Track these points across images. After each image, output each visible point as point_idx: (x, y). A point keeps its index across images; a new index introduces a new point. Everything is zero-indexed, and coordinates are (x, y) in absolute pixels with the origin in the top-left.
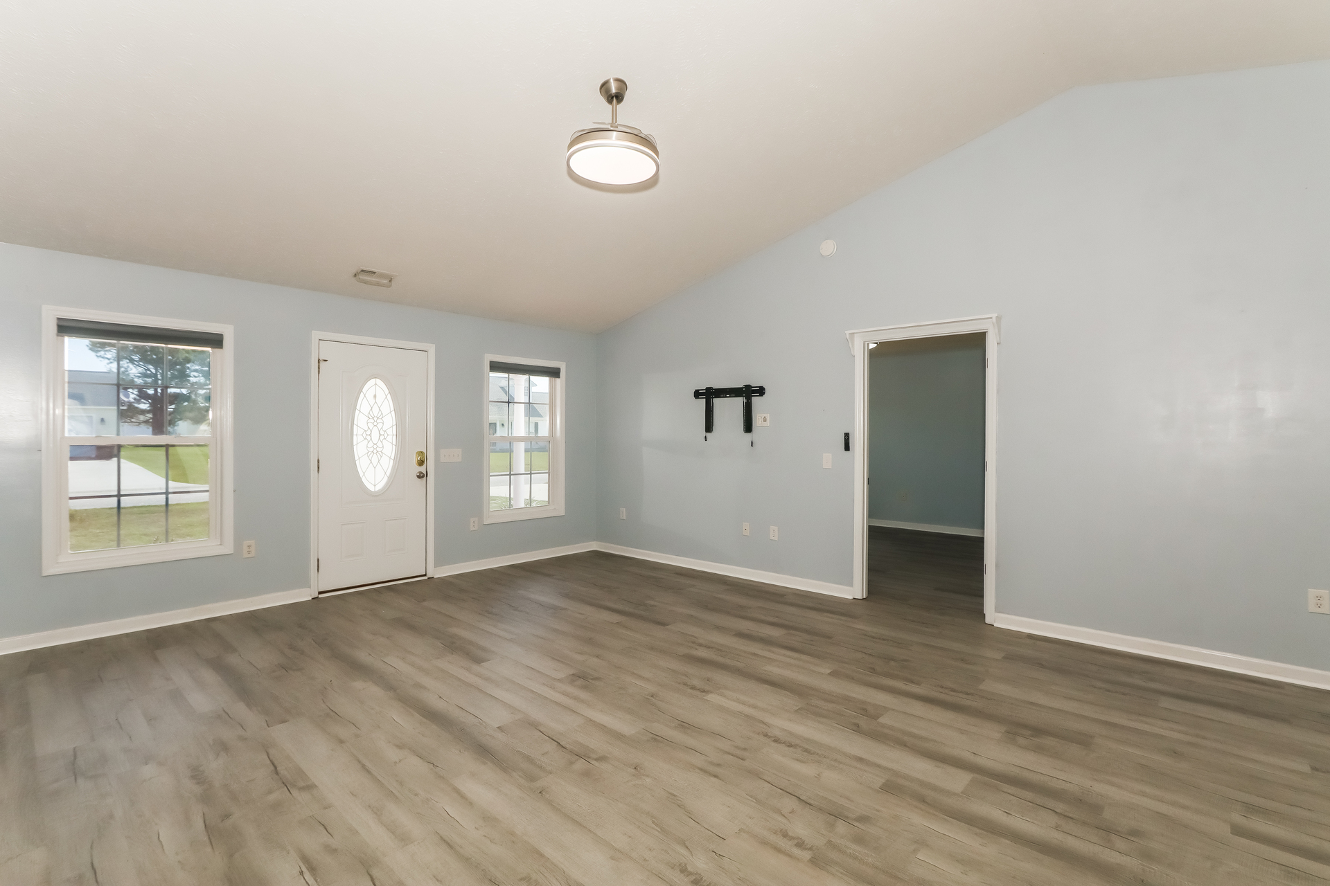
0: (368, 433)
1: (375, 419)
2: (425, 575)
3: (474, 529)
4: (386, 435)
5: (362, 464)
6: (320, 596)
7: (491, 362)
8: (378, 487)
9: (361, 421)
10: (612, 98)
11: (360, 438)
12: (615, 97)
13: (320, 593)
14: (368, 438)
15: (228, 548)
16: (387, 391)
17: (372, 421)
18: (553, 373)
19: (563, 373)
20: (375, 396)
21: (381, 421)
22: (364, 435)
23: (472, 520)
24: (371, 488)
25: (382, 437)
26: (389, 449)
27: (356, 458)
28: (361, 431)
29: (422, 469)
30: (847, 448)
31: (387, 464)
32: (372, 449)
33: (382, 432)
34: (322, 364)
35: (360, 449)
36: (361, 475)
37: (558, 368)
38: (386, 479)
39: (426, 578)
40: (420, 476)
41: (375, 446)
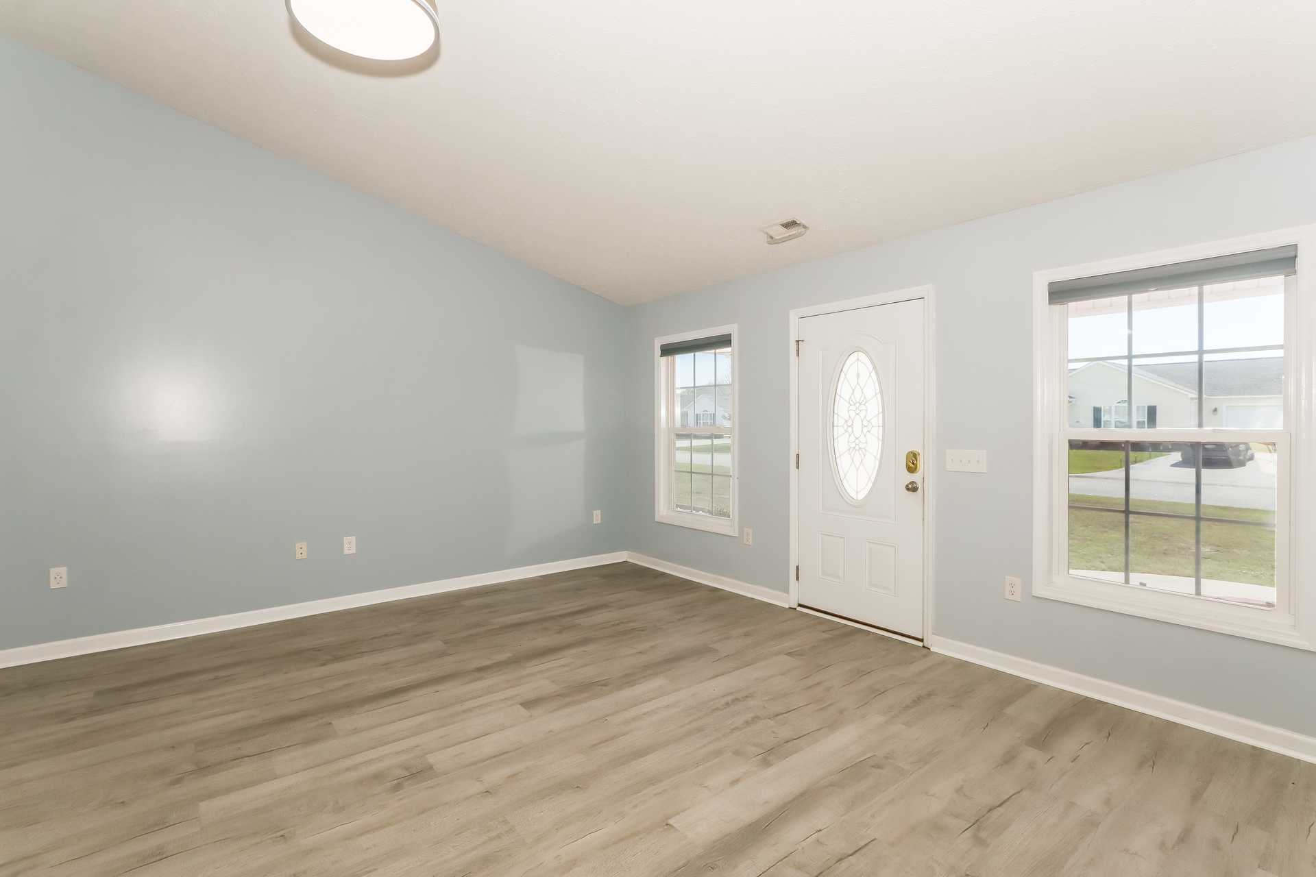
0: (850, 423)
1: (858, 405)
2: (922, 640)
3: (1012, 597)
4: (870, 427)
5: (843, 464)
6: (800, 609)
7: (1051, 285)
8: (861, 496)
9: (842, 407)
11: (841, 430)
13: (800, 605)
14: (850, 429)
15: (735, 532)
16: (870, 367)
17: (854, 408)
20: (858, 375)
21: (864, 407)
22: (846, 426)
23: (1009, 580)
24: (853, 495)
25: (865, 430)
26: (874, 445)
27: (837, 454)
28: (841, 422)
29: (914, 478)
31: (871, 465)
32: (854, 445)
33: (865, 423)
34: (801, 344)
35: (841, 444)
36: (842, 477)
37: (1295, 247)
38: (870, 485)
39: (920, 644)
40: (912, 488)
41: (857, 441)
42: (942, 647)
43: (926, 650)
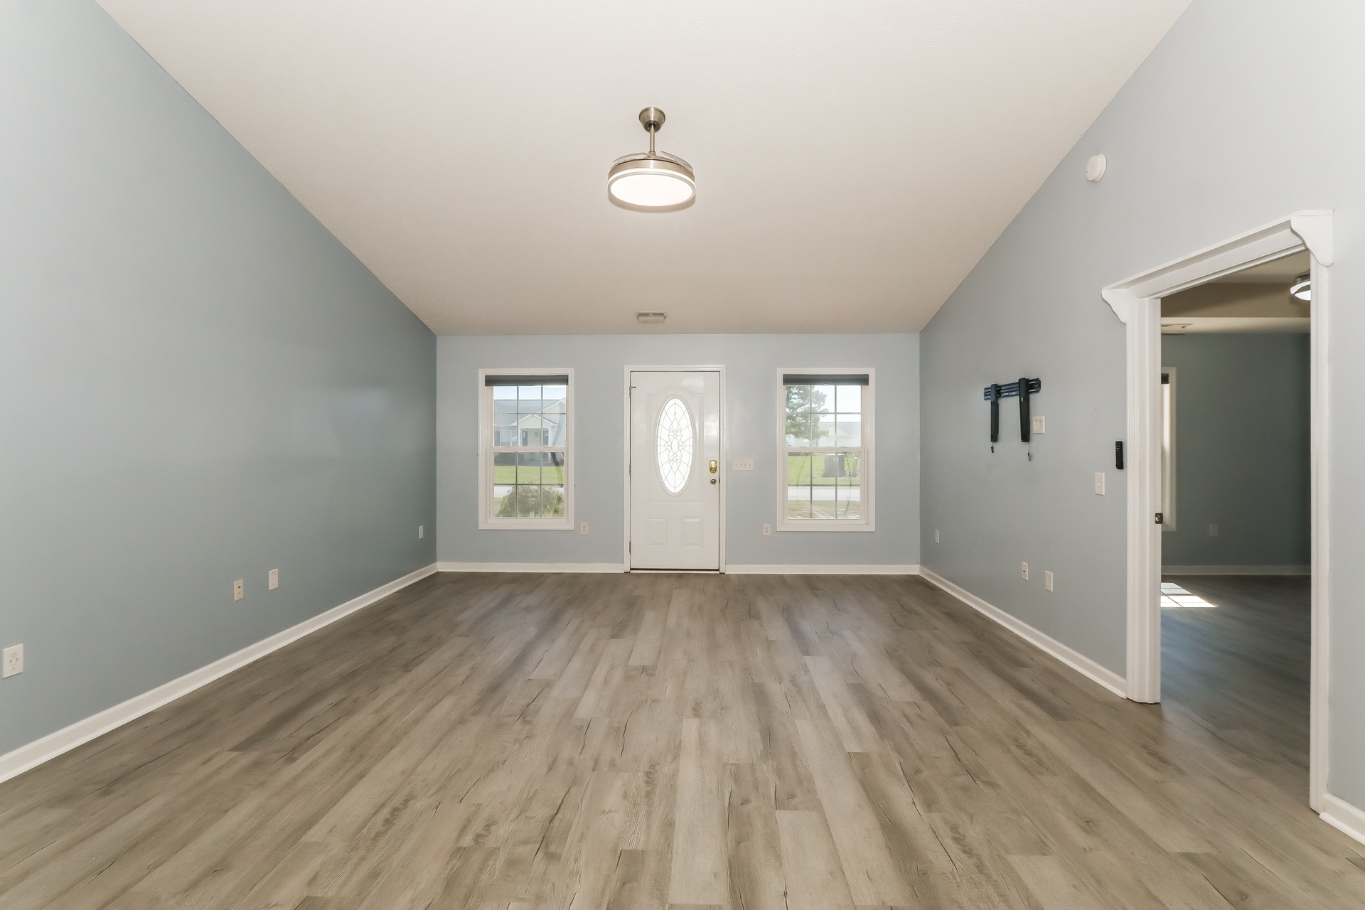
0: (669, 444)
1: (675, 432)
2: (718, 570)
3: (767, 534)
4: (684, 446)
5: (665, 470)
6: (631, 572)
7: (784, 375)
8: (678, 490)
9: (663, 434)
10: (650, 125)
11: (663, 448)
12: (652, 125)
13: (631, 569)
14: (669, 448)
15: (571, 527)
16: (685, 409)
17: (672, 434)
18: (863, 380)
19: (872, 380)
20: (675, 414)
21: (679, 434)
22: (666, 446)
23: (765, 525)
24: (672, 490)
25: (680, 448)
26: (687, 457)
27: (660, 464)
28: (663, 443)
29: (715, 476)
30: (1120, 465)
31: (685, 470)
32: (672, 458)
33: (681, 444)
34: (633, 389)
35: (663, 457)
36: (664, 478)
37: (868, 375)
38: (684, 483)
39: (718, 572)
40: (713, 482)
41: (675, 455)
42: (732, 570)
43: (723, 576)
